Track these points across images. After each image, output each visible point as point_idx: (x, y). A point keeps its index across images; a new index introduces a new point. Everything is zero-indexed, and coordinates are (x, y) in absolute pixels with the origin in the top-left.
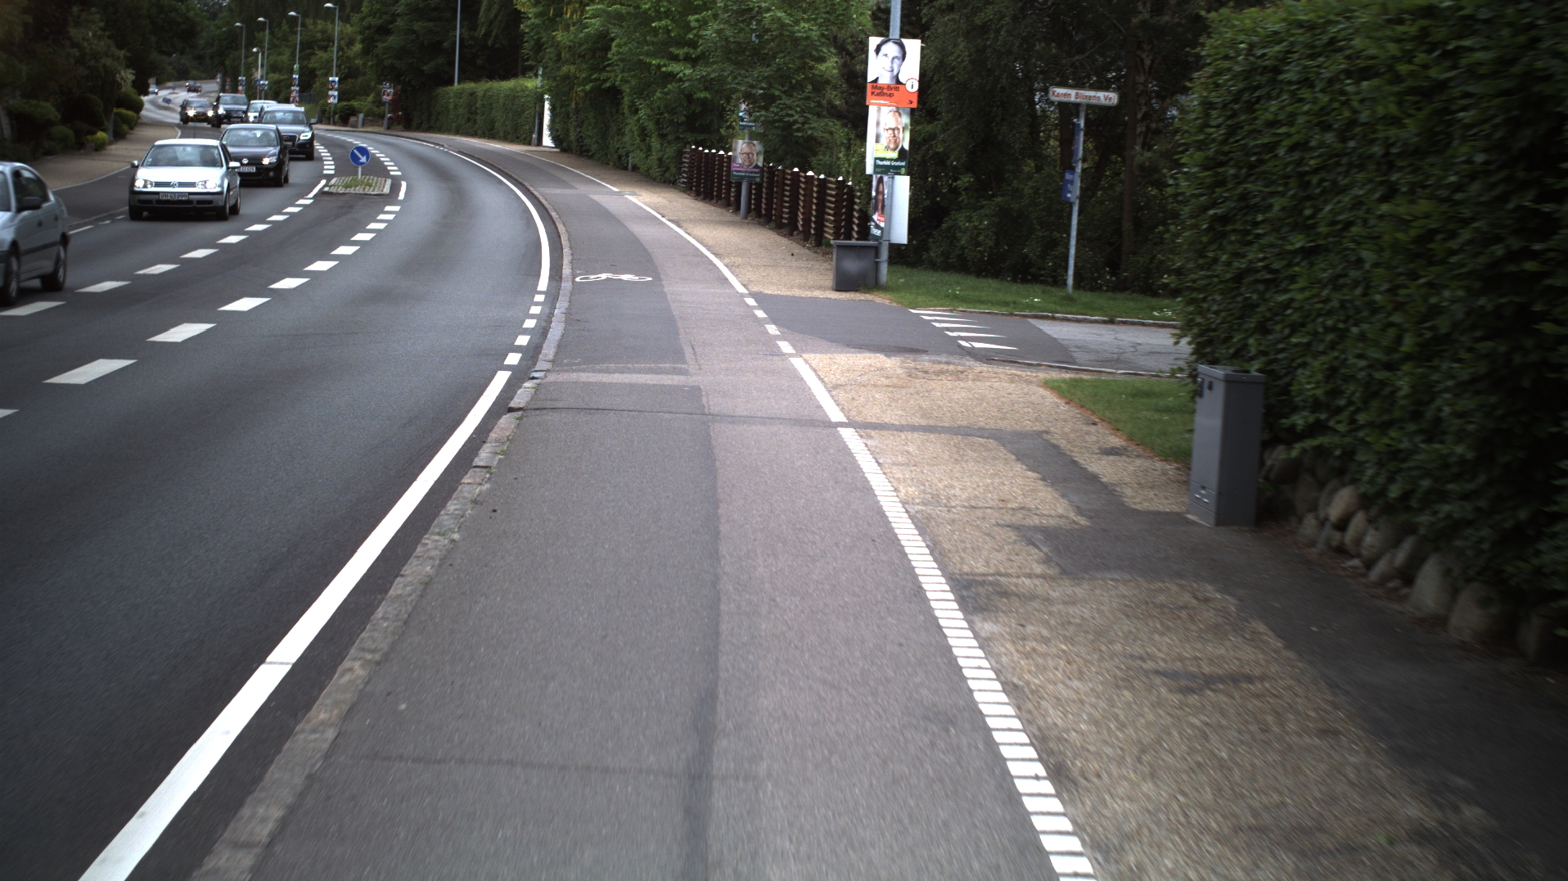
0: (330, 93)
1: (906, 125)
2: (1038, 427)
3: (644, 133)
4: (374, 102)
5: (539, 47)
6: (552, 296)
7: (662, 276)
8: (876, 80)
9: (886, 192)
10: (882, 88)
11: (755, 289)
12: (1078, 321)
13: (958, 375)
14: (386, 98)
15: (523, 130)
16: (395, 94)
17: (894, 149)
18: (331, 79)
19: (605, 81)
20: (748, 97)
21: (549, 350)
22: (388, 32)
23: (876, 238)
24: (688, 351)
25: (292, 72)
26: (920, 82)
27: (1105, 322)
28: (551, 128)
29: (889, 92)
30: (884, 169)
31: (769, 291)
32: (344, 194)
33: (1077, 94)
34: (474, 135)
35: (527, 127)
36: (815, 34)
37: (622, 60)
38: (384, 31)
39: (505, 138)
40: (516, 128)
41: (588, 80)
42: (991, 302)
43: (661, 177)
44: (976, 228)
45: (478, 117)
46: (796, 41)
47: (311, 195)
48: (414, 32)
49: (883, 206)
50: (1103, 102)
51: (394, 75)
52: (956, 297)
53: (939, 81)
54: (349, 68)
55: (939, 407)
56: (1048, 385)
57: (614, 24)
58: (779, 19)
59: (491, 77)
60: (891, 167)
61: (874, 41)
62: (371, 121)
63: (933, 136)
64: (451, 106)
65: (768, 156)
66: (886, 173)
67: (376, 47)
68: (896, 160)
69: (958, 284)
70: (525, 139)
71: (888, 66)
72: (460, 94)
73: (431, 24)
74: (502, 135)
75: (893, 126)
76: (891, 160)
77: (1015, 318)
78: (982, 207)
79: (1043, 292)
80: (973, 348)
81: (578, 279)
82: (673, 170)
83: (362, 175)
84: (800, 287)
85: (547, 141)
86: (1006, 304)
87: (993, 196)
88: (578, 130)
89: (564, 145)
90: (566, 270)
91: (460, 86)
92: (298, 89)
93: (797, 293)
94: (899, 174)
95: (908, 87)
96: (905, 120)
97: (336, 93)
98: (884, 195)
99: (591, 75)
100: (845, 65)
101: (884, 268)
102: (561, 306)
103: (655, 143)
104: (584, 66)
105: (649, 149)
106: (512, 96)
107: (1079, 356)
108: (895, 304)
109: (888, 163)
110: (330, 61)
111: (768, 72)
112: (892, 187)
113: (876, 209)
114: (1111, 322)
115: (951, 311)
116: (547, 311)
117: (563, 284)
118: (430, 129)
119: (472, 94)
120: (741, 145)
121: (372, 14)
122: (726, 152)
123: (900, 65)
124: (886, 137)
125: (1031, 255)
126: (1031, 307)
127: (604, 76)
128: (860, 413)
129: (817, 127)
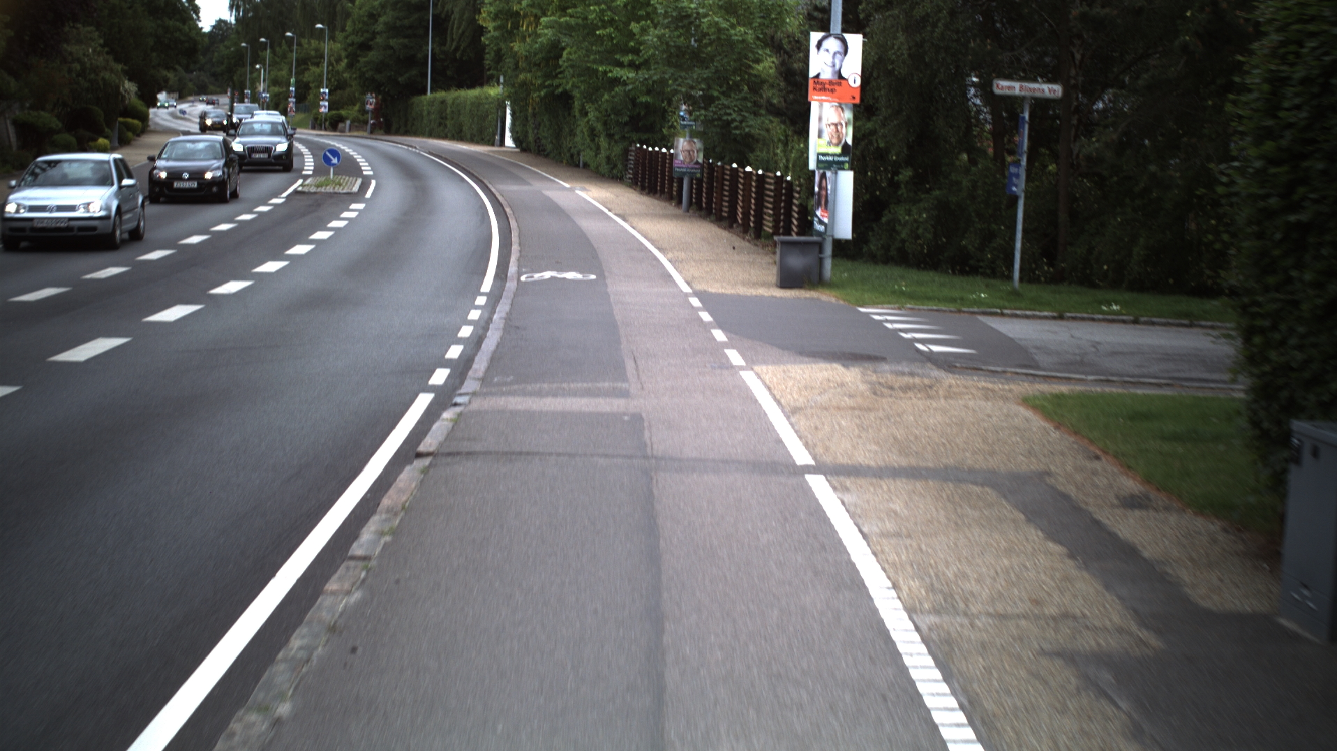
0: (321, 103)
1: (849, 120)
2: (1035, 466)
3: (593, 134)
4: (359, 111)
5: (499, 57)
6: (495, 297)
7: (606, 274)
8: (818, 76)
9: (829, 187)
10: (823, 83)
11: (699, 287)
12: (1027, 317)
13: (927, 390)
14: (369, 107)
15: (487, 133)
16: (377, 103)
17: (837, 145)
18: (322, 90)
19: (558, 87)
20: (688, 99)
21: (480, 365)
22: (369, 48)
23: (819, 234)
24: (630, 365)
25: (289, 85)
26: (863, 77)
27: (1054, 318)
28: (512, 131)
29: (830, 87)
30: (827, 164)
31: (714, 289)
32: (315, 193)
33: (1021, 87)
34: (445, 137)
35: (491, 130)
36: (750, 38)
37: (572, 66)
38: (365, 47)
39: (472, 140)
40: (481, 131)
41: (542, 86)
42: (939, 300)
43: (610, 173)
44: (916, 221)
45: (448, 123)
46: (731, 44)
47: (285, 194)
48: (392, 48)
49: (826, 201)
50: (1047, 94)
51: (376, 88)
52: (902, 293)
53: (878, 77)
54: (338, 81)
55: (916, 437)
56: (1026, 401)
57: (565, 34)
58: (717, 23)
59: (460, 86)
60: (834, 162)
61: (815, 36)
62: (356, 127)
63: (873, 132)
64: (425, 113)
65: (708, 153)
66: (829, 168)
67: (358, 61)
68: (839, 155)
69: (902, 277)
70: (489, 141)
71: (829, 60)
72: (432, 103)
73: (406, 41)
74: (469, 136)
75: (836, 120)
76: (833, 155)
77: (962, 315)
78: (921, 200)
79: (987, 286)
80: (931, 351)
81: (523, 278)
82: (620, 166)
83: (334, 174)
84: (744, 284)
85: (509, 142)
86: (953, 300)
87: (930, 189)
88: (536, 131)
89: (524, 145)
90: (513, 269)
91: (432, 95)
92: (294, 100)
93: (742, 291)
94: (843, 169)
95: (851, 82)
96: (848, 115)
97: (327, 104)
98: (827, 190)
99: (544, 82)
100: (783, 63)
101: (828, 263)
102: (503, 308)
103: (603, 142)
104: (539, 74)
105: (598, 148)
106: (477, 103)
107: (1041, 358)
108: (842, 302)
109: (831, 158)
110: (321, 75)
111: (706, 73)
112: (835, 183)
113: (819, 204)
114: (1061, 317)
115: (899, 309)
116: (486, 315)
117: (508, 285)
118: (407, 133)
119: (443, 102)
120: (682, 143)
121: (355, 32)
122: (668, 149)
123: (842, 61)
124: (828, 132)
125: (970, 247)
126: (979, 303)
127: (556, 82)
128: (827, 449)
129: (754, 125)
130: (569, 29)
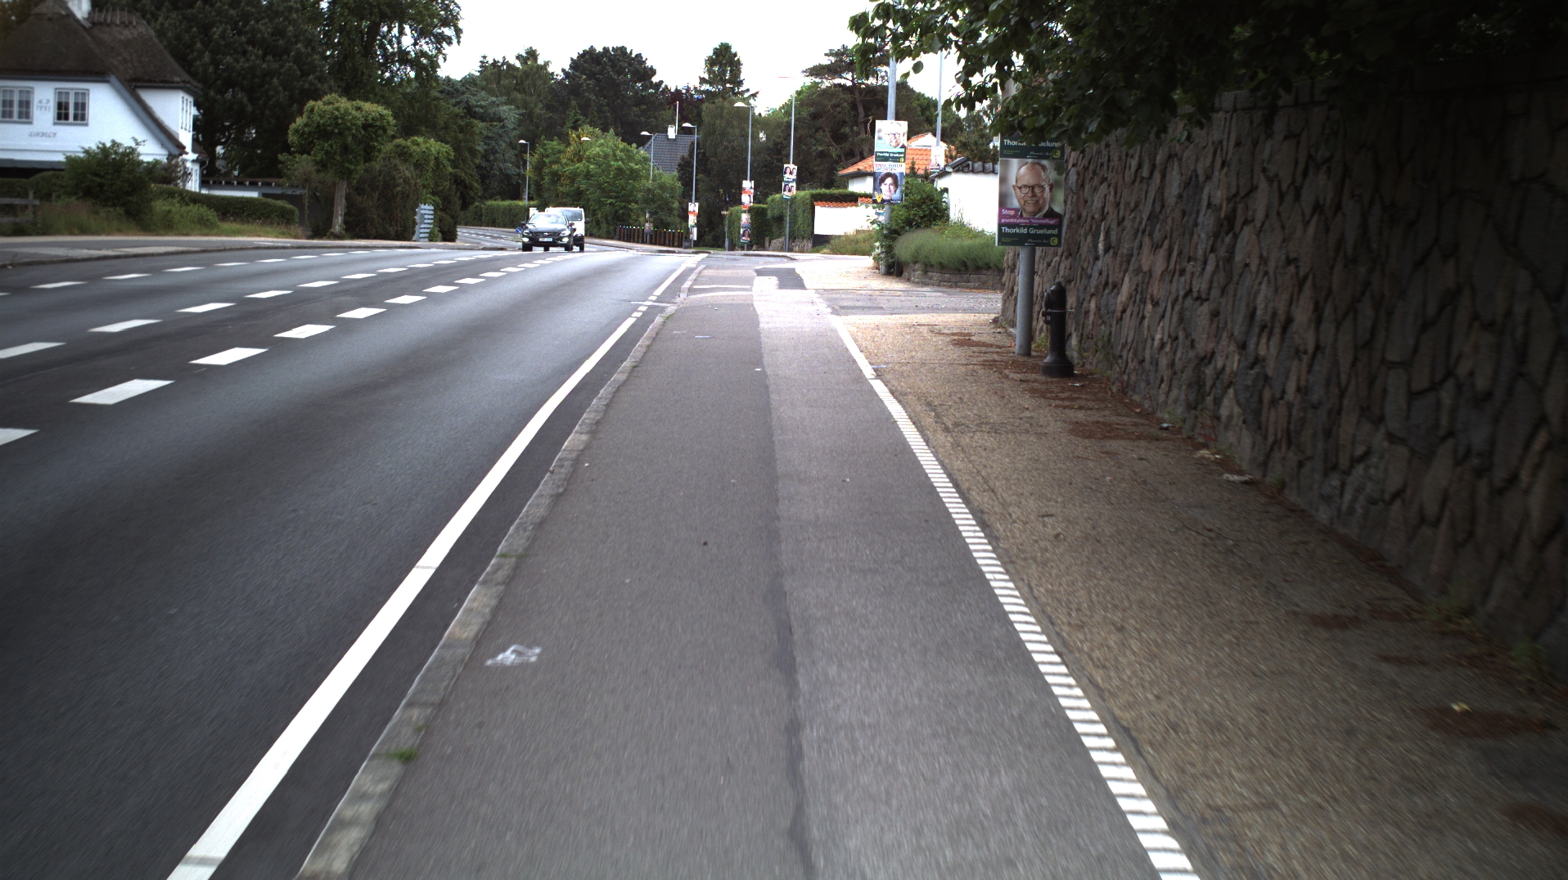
8: (690, 211)
17: (694, 223)
23: (691, 240)
26: (698, 210)
29: (693, 213)
49: (692, 234)
61: (690, 204)
65: (655, 227)
71: (692, 208)
75: (693, 219)
94: (695, 228)
95: (696, 212)
96: (696, 218)
101: (693, 245)
109: (693, 226)
112: (693, 231)
113: (690, 235)
120: (647, 225)
123: (695, 208)
124: (692, 221)
129: (669, 219)
130: (591, 185)
